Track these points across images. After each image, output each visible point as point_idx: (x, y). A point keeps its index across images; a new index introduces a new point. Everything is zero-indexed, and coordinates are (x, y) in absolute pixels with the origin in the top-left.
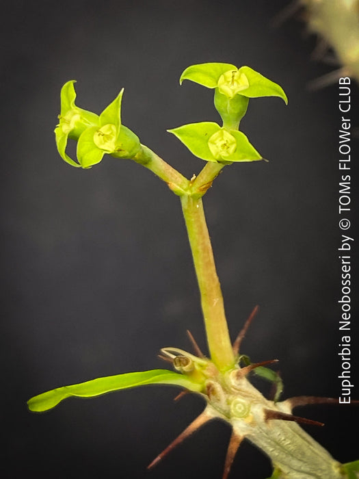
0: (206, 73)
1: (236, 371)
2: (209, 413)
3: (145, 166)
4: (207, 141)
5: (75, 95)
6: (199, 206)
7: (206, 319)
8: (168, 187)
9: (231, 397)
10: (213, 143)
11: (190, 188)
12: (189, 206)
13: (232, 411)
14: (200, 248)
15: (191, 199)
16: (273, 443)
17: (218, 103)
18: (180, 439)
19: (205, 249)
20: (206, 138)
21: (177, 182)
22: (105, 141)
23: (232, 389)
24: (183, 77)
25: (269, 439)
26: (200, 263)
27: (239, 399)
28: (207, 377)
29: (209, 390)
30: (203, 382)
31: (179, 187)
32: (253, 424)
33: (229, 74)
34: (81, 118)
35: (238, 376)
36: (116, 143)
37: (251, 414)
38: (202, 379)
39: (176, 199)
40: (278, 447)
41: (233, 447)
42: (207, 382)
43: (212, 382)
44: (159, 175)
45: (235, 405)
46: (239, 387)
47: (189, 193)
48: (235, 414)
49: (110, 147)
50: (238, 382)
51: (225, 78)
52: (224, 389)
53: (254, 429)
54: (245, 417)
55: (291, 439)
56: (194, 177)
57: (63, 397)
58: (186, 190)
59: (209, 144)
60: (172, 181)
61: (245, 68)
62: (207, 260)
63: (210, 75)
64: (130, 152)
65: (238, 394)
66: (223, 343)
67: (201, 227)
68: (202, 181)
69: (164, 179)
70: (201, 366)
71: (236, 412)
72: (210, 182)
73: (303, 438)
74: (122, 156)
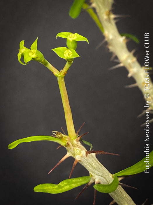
0: (64, 35)
1: (76, 139)
2: (68, 155)
3: (45, 66)
4: (64, 53)
5: (24, 43)
6: (63, 80)
7: (66, 121)
8: (53, 74)
9: (75, 148)
10: (65, 54)
11: (60, 74)
12: (60, 80)
13: (75, 152)
14: (64, 95)
15: (60, 78)
16: (89, 164)
17: (67, 44)
18: (58, 164)
19: (65, 96)
20: (63, 52)
21: (56, 72)
22: (32, 55)
23: (75, 145)
24: (57, 36)
25: (88, 163)
26: (64, 101)
27: (77, 148)
28: (67, 141)
29: (68, 145)
30: (66, 142)
31: (56, 73)
32: (82, 157)
33: (71, 35)
34: (26, 50)
35: (77, 141)
36: (36, 54)
37: (81, 154)
38: (65, 141)
39: (55, 78)
40: (91, 166)
41: (75, 163)
42: (67, 142)
43: (69, 142)
44: (50, 70)
45: (76, 151)
46: (77, 144)
47: (60, 76)
48: (76, 153)
49: (34, 56)
50: (77, 143)
51: (70, 37)
52: (72, 145)
53: (83, 159)
54: (79, 154)
55: (95, 163)
56: (61, 70)
57: (19, 143)
58: (59, 75)
59: (64, 54)
60: (54, 71)
61: (76, 34)
62: (66, 100)
63: (65, 35)
64: (40, 59)
65: (77, 147)
66: (72, 129)
67: (64, 87)
68: (64, 71)
69: (52, 71)
70: (65, 137)
71: (77, 153)
72: (66, 72)
73: (100, 164)
74: (37, 59)
